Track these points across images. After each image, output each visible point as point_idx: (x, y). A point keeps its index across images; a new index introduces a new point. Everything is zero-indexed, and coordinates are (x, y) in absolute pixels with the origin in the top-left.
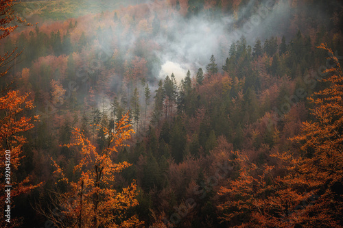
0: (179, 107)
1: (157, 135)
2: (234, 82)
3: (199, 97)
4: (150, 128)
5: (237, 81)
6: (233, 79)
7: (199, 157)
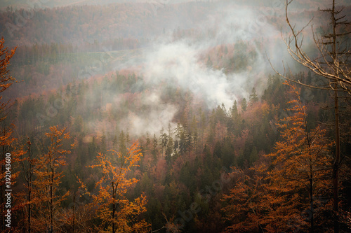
0: (228, 130)
1: (211, 151)
2: (271, 108)
3: (244, 121)
4: (206, 146)
5: (274, 107)
6: (270, 106)
7: (244, 168)
